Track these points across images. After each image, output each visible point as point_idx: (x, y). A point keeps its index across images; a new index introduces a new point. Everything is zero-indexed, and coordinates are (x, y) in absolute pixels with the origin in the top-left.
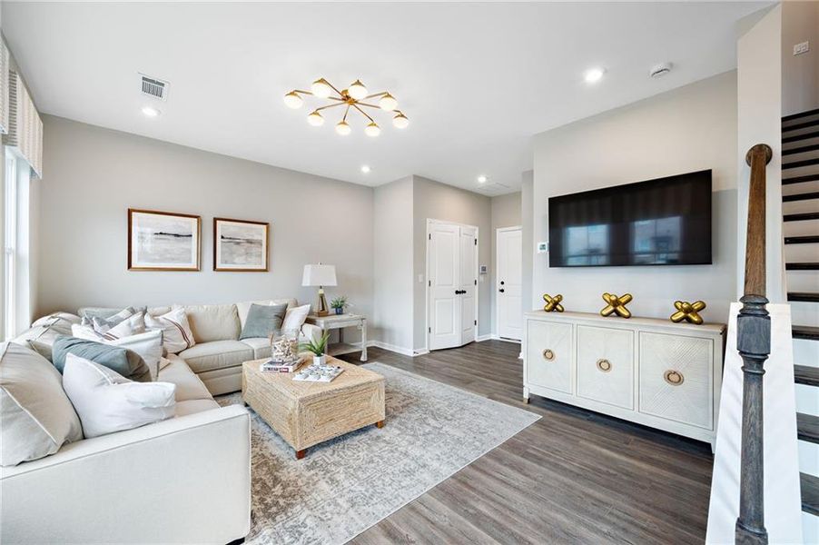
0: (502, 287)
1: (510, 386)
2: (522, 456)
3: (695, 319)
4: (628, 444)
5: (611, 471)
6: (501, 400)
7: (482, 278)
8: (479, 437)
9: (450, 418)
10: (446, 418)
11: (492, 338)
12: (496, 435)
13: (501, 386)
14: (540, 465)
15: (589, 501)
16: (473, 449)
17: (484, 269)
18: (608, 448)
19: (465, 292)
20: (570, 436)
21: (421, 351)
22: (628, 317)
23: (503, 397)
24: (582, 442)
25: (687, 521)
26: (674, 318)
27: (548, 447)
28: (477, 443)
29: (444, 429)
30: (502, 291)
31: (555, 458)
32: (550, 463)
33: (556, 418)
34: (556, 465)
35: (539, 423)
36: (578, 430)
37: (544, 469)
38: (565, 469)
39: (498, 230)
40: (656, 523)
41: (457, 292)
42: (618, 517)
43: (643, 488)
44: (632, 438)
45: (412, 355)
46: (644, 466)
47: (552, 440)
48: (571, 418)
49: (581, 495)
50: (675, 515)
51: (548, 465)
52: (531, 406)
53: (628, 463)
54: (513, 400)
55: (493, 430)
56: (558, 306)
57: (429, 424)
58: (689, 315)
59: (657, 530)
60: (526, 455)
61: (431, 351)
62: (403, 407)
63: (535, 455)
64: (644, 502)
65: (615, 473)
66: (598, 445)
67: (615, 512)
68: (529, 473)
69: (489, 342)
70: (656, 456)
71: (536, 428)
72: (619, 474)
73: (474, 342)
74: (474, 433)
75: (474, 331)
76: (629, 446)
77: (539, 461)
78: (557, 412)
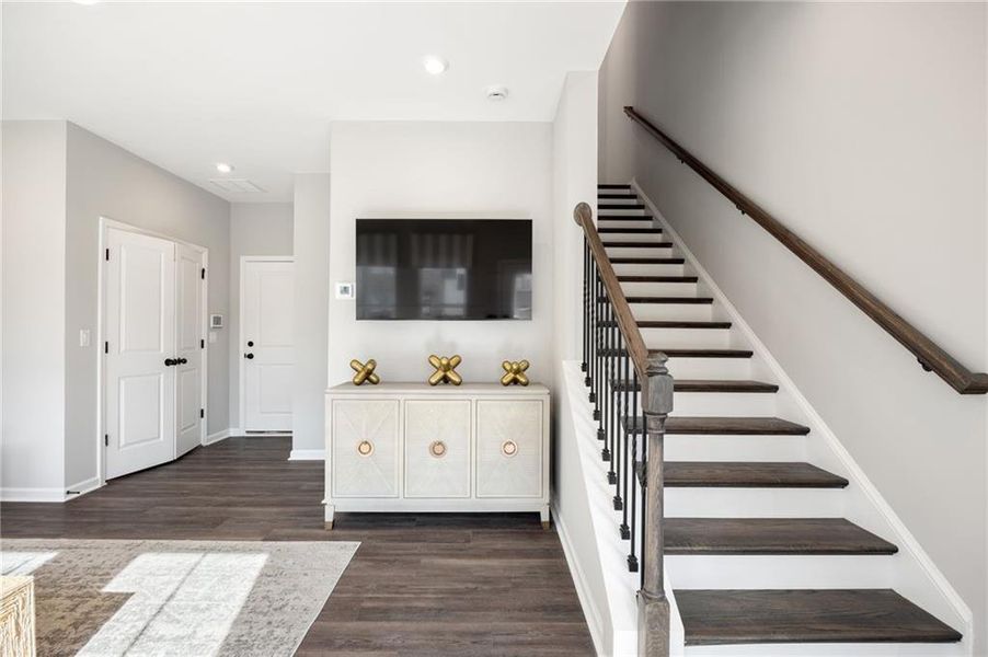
0: (250, 350)
1: (291, 509)
2: (359, 619)
3: (523, 380)
4: (469, 541)
5: (471, 586)
6: (289, 538)
7: (213, 336)
8: (277, 617)
9: (204, 605)
10: (196, 609)
11: (232, 435)
12: (305, 601)
13: (277, 514)
14: (388, 620)
15: (467, 641)
16: (276, 648)
17: (217, 320)
18: (451, 556)
19: (184, 361)
20: (408, 558)
21: (86, 487)
22: (458, 384)
23: (289, 531)
24: (425, 560)
25: (556, 609)
26: (505, 381)
27: (387, 587)
28: (279, 632)
29: (200, 634)
30: (251, 356)
31: (404, 600)
32: (400, 610)
33: (379, 537)
34: (409, 610)
35: (359, 554)
36: (410, 544)
37: (397, 624)
38: (422, 610)
39: (243, 259)
40: (537, 629)
41: (168, 362)
42: (503, 644)
43: (506, 590)
44: (469, 532)
45: (62, 499)
46: (495, 562)
47: (389, 573)
48: (396, 532)
49: (457, 638)
50: (544, 608)
51: (400, 616)
52: (337, 532)
53: (481, 566)
54: (306, 531)
55: (295, 594)
56: (372, 377)
57: (161, 639)
58: (518, 376)
59: (541, 637)
60: (364, 614)
61: (110, 482)
62: (75, 625)
63: (374, 608)
64: (514, 610)
65: (473, 586)
66: (442, 556)
67: (499, 639)
68: (379, 642)
69: (228, 443)
70: (499, 545)
71: (358, 564)
72: (480, 586)
73: (200, 447)
74: (265, 614)
75: (199, 429)
76: (472, 544)
77: (384, 614)
78: (375, 528)
